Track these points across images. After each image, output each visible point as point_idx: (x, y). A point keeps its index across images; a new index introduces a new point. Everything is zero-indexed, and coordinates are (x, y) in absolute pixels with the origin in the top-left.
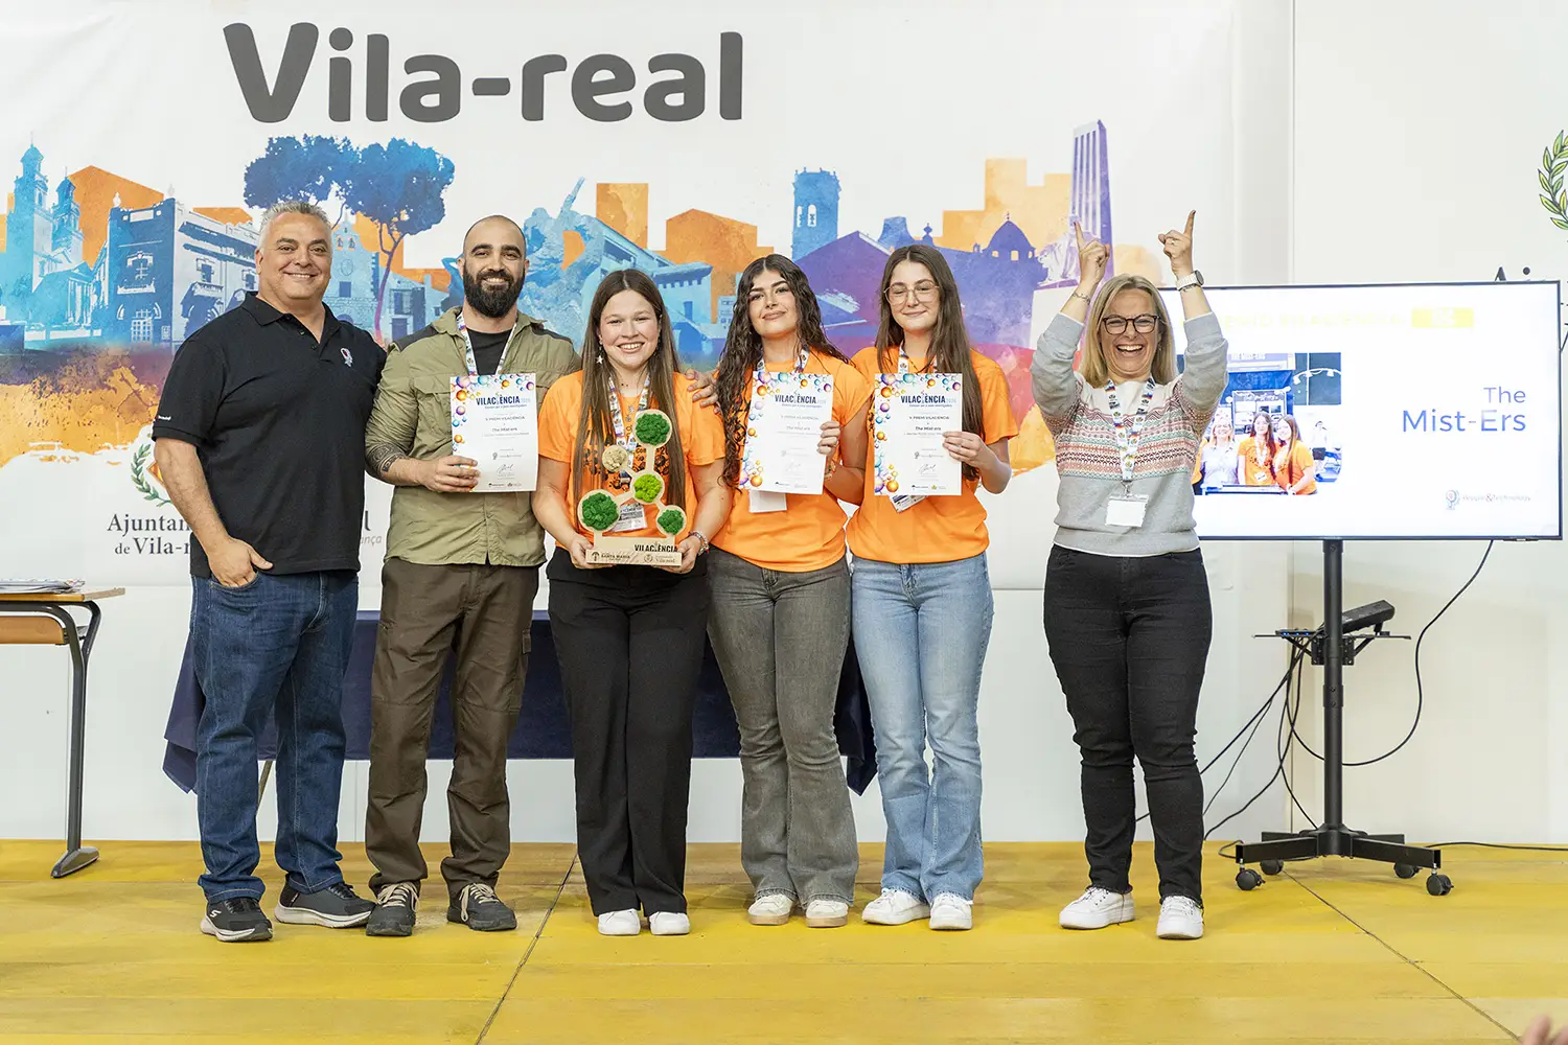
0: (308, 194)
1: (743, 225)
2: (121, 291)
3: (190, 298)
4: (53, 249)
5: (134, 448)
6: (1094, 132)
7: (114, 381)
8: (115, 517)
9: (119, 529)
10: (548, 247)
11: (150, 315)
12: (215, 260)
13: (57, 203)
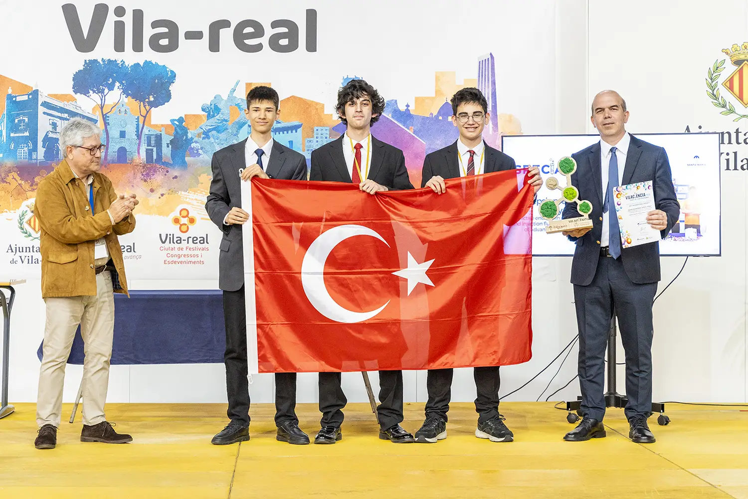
0: (104, 88)
1: (317, 104)
2: (12, 135)
3: (46, 139)
5: (19, 212)
6: (488, 59)
7: (10, 179)
8: (10, 246)
9: (12, 251)
10: (222, 114)
11: (26, 147)
12: (58, 120)
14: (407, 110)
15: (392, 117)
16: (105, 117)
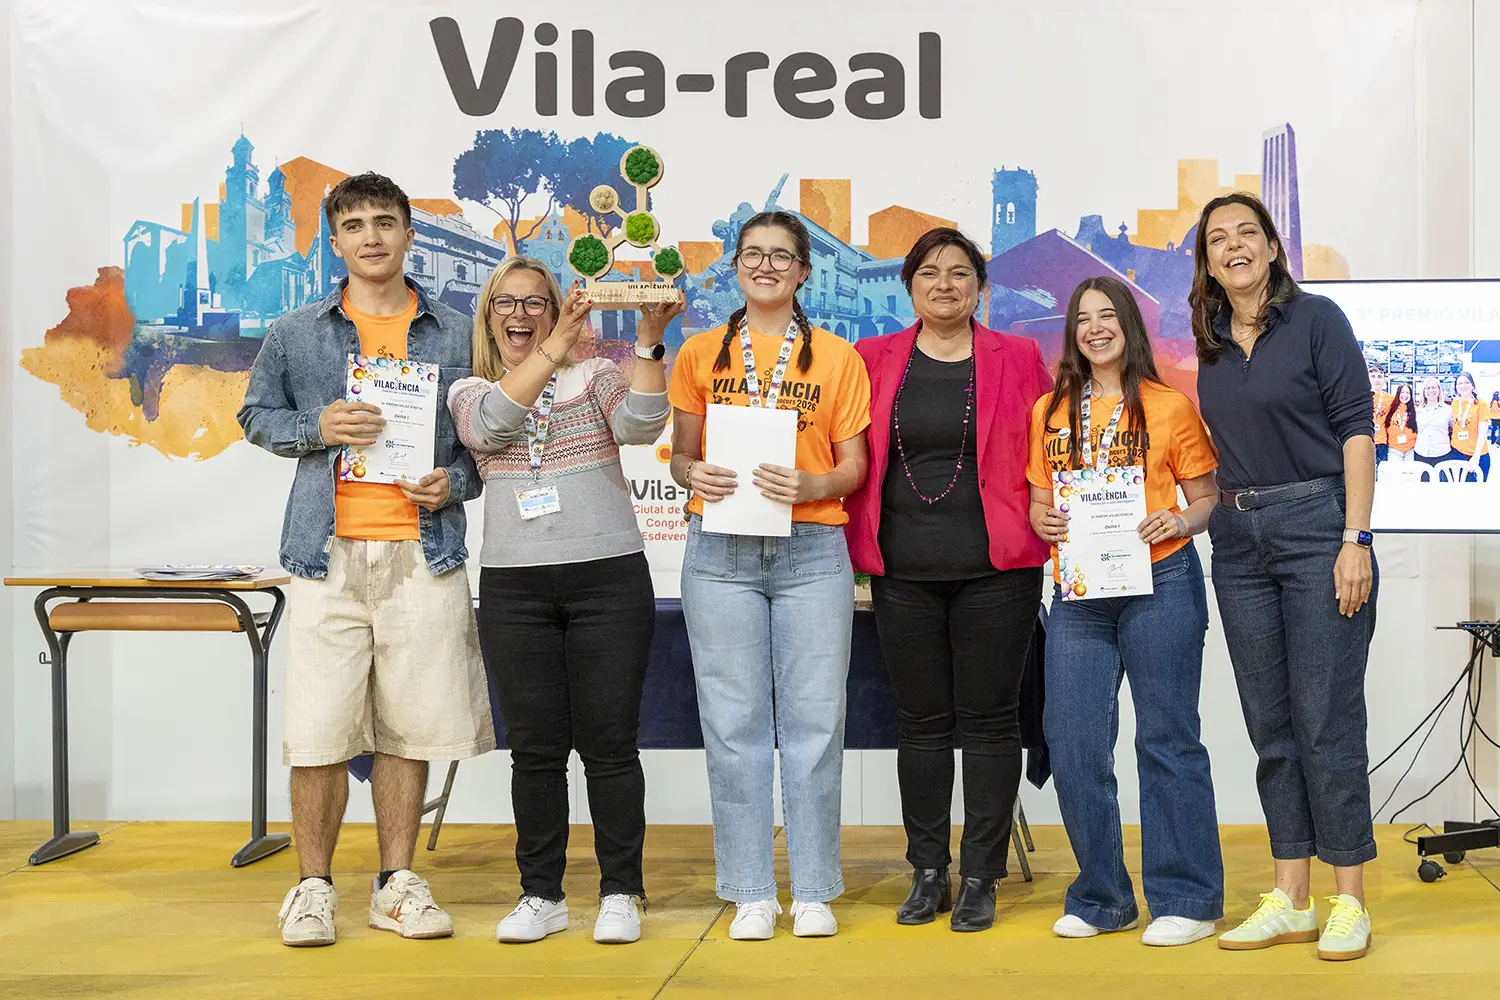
0: (517, 187)
4: (265, 240)
6: (1284, 134)
12: (426, 250)
13: (268, 193)
14: (1123, 236)
15: (1093, 250)
16: (519, 245)
